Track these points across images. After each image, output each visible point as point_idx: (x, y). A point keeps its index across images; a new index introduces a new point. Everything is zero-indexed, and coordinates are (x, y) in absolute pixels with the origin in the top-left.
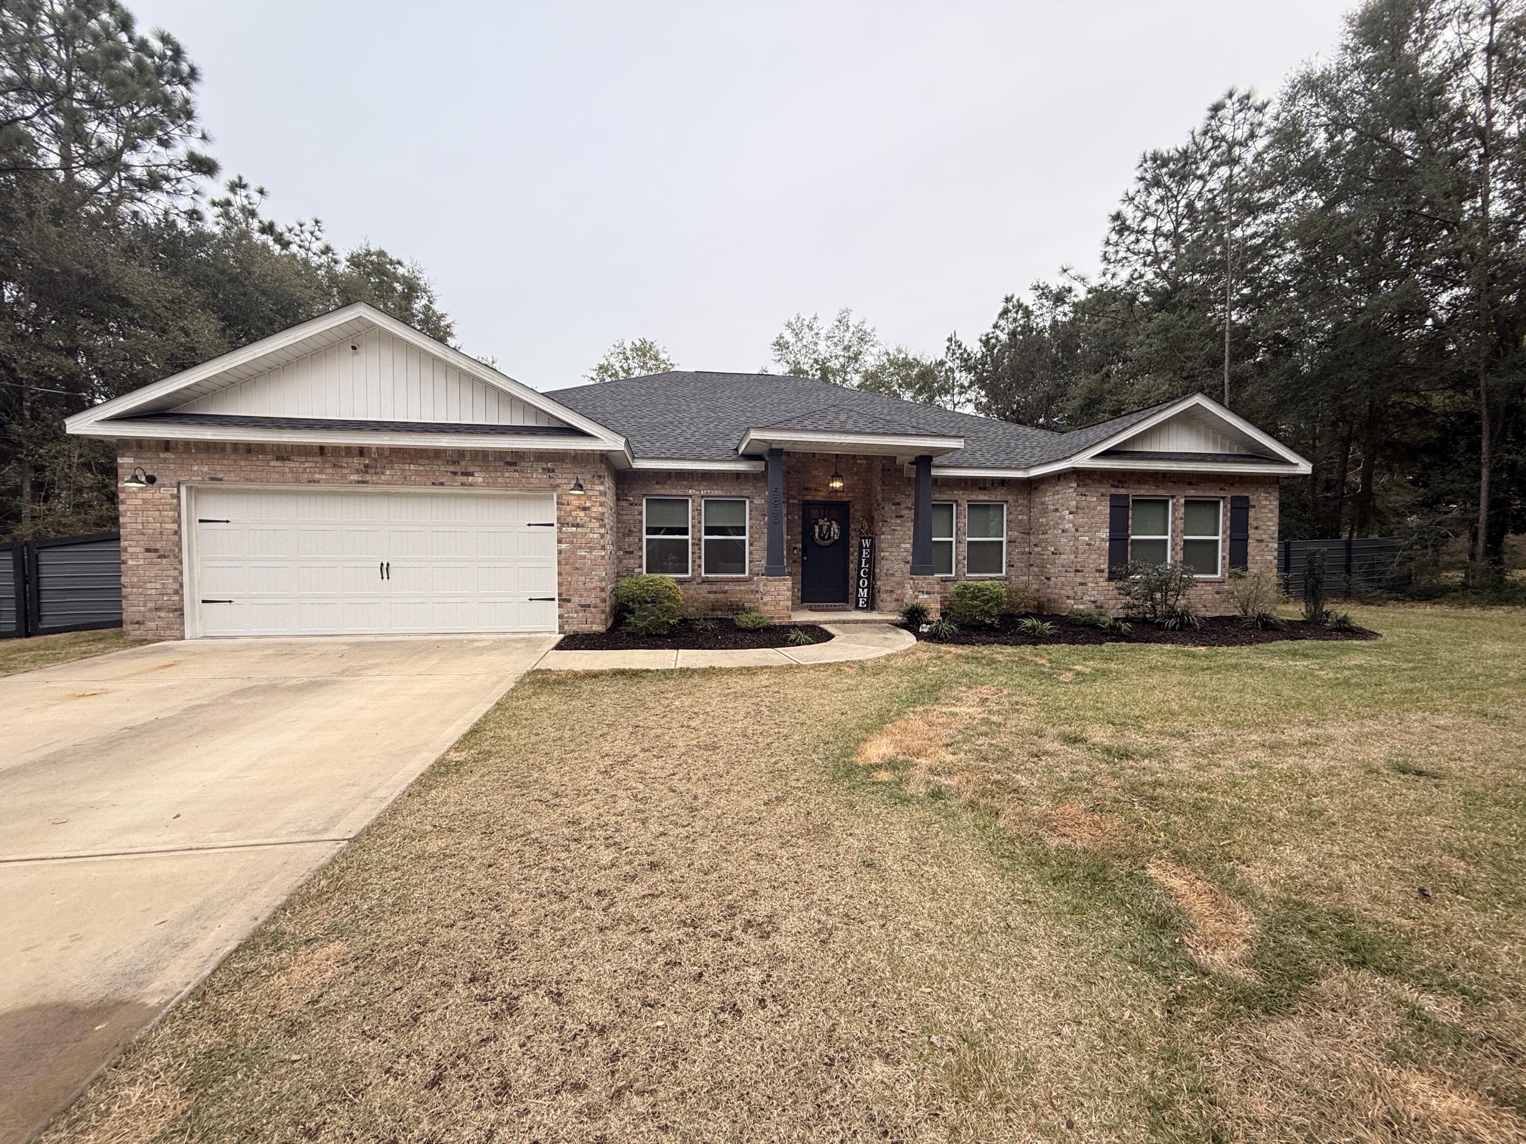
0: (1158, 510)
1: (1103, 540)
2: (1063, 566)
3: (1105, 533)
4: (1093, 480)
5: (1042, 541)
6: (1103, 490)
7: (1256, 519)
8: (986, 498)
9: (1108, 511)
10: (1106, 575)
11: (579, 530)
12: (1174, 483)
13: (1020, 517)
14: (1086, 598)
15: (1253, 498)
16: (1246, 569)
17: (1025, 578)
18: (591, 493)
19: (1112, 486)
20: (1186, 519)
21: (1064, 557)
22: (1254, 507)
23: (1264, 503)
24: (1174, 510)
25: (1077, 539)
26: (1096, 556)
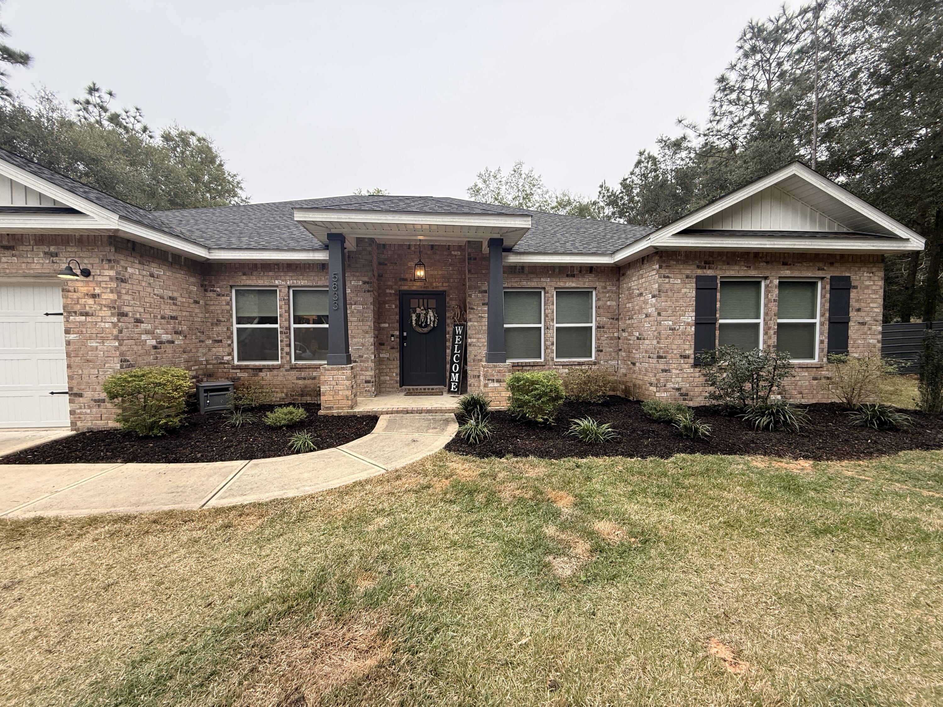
0: (749, 293)
1: (688, 324)
2: (646, 352)
3: (690, 317)
4: (677, 261)
5: (629, 326)
6: (688, 272)
7: (858, 301)
8: (574, 285)
9: (694, 294)
10: (691, 361)
11: (89, 319)
12: (767, 263)
13: (609, 303)
14: (670, 385)
15: (855, 279)
16: (847, 353)
17: (614, 362)
18: (100, 279)
19: (698, 267)
20: (780, 301)
21: (647, 342)
22: (856, 287)
23: (867, 283)
24: (767, 292)
25: (659, 323)
26: (680, 342)
